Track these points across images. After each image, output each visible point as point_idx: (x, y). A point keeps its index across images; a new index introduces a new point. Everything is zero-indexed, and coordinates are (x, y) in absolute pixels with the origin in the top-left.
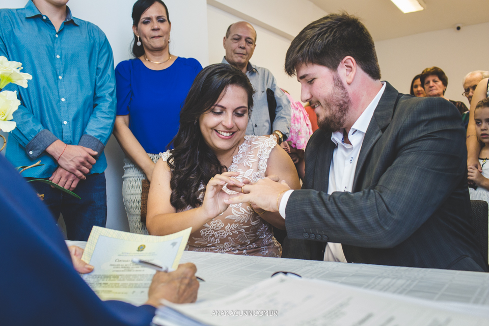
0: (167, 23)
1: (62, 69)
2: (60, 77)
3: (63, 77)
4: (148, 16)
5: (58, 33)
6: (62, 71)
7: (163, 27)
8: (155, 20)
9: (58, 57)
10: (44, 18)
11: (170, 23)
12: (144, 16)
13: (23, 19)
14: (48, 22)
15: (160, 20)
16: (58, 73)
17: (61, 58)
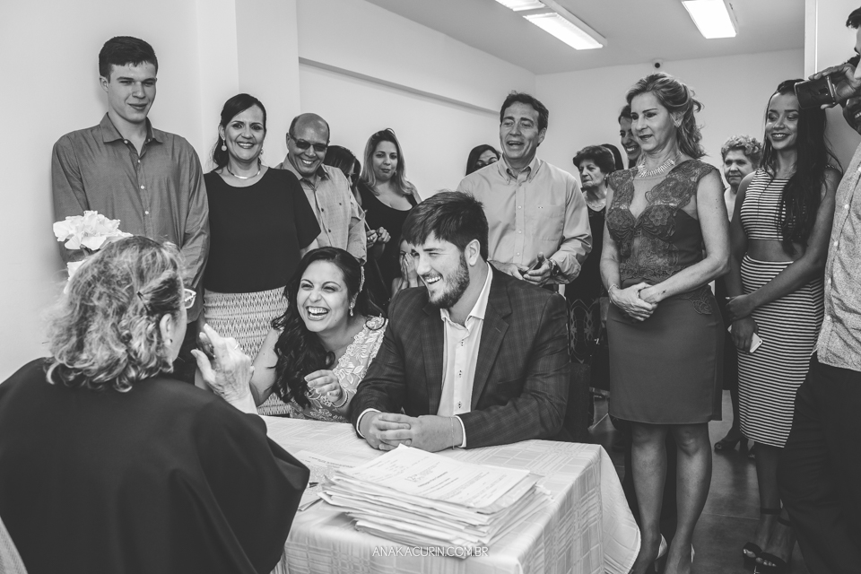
0: (262, 132)
1: (148, 202)
2: (147, 213)
3: (150, 212)
4: (241, 120)
5: (141, 158)
6: (148, 205)
7: (258, 135)
8: (248, 126)
9: (142, 187)
10: (126, 142)
11: (265, 130)
12: (236, 119)
13: (101, 143)
14: (130, 145)
15: (255, 127)
16: (144, 207)
17: (146, 189)
